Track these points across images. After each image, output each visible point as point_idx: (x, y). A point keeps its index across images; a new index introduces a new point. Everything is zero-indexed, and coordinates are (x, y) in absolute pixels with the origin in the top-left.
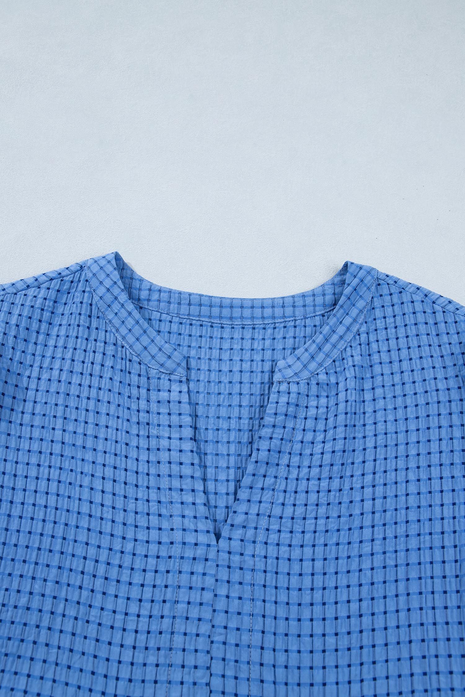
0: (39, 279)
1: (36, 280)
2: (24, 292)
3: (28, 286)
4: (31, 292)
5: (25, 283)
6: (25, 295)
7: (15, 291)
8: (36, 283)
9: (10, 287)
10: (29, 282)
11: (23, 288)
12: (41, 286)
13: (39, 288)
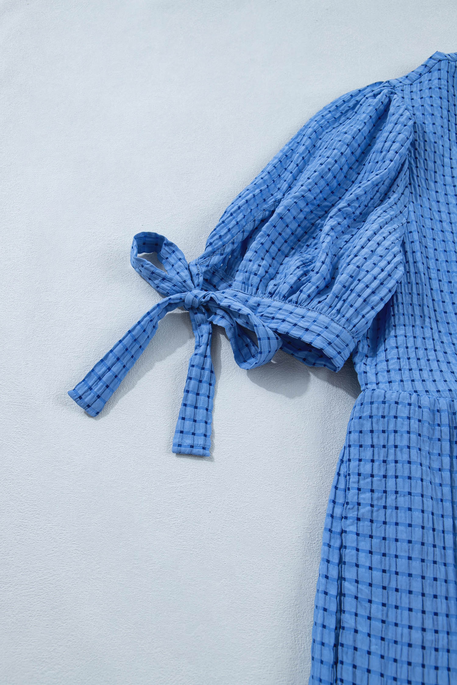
0: (428, 65)
1: (426, 66)
2: (418, 81)
3: (420, 75)
4: (425, 78)
5: (417, 73)
6: (421, 82)
7: (410, 83)
8: (427, 70)
9: (404, 79)
10: (420, 71)
11: (416, 78)
12: (431, 70)
13: (430, 72)
